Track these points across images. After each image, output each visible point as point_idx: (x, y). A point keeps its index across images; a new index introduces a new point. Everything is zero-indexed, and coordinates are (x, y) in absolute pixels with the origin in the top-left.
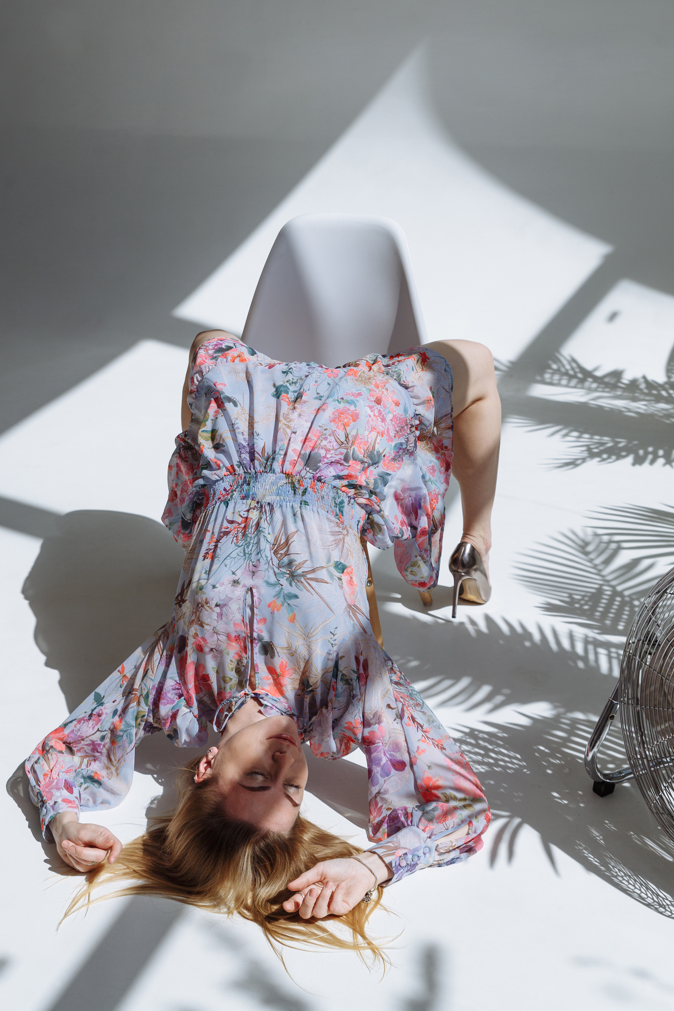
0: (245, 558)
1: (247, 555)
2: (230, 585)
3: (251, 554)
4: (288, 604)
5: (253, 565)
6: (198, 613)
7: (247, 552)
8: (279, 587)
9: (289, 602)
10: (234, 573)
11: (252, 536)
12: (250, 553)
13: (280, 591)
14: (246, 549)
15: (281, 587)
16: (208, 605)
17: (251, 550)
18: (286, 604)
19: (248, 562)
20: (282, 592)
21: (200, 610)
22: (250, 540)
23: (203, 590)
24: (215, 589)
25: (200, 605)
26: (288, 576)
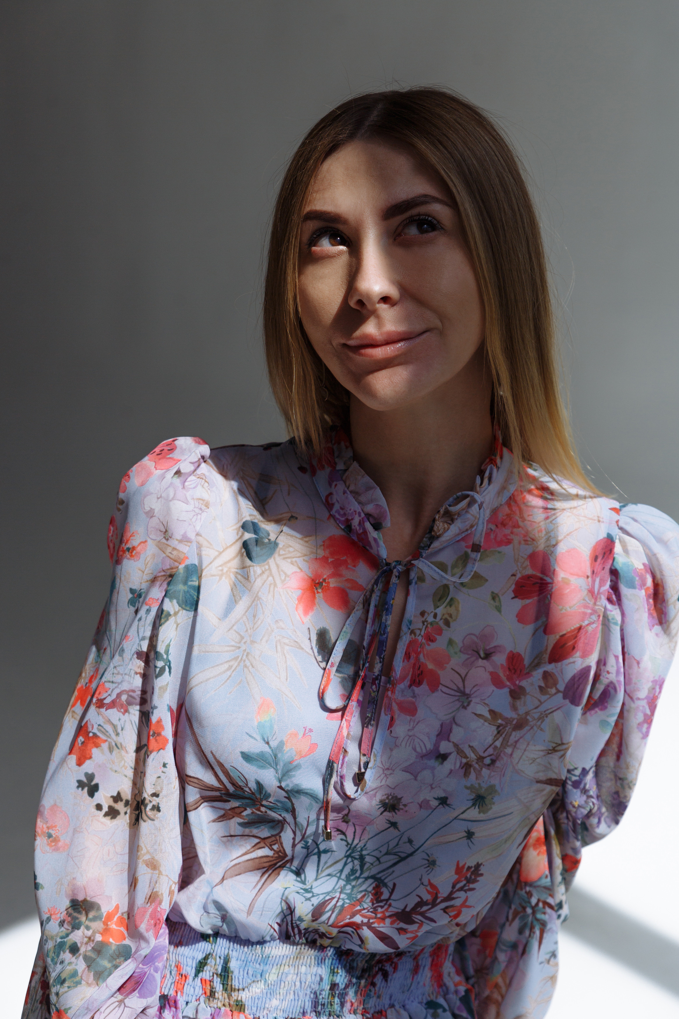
0: (362, 850)
1: (356, 855)
2: (404, 801)
3: (347, 857)
4: (268, 743)
5: (343, 833)
6: (498, 744)
7: (356, 862)
8: (288, 785)
9: (266, 749)
10: (394, 825)
11: (337, 895)
12: (350, 860)
13: (284, 775)
14: (358, 867)
15: (283, 785)
16: (464, 761)
17: (345, 864)
18: (273, 744)
19: (356, 842)
20: (280, 772)
21: (490, 751)
22: (345, 886)
23: (473, 796)
24: (443, 795)
25: (487, 761)
26: (264, 803)
